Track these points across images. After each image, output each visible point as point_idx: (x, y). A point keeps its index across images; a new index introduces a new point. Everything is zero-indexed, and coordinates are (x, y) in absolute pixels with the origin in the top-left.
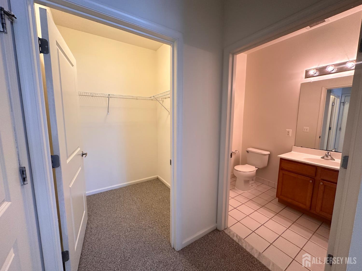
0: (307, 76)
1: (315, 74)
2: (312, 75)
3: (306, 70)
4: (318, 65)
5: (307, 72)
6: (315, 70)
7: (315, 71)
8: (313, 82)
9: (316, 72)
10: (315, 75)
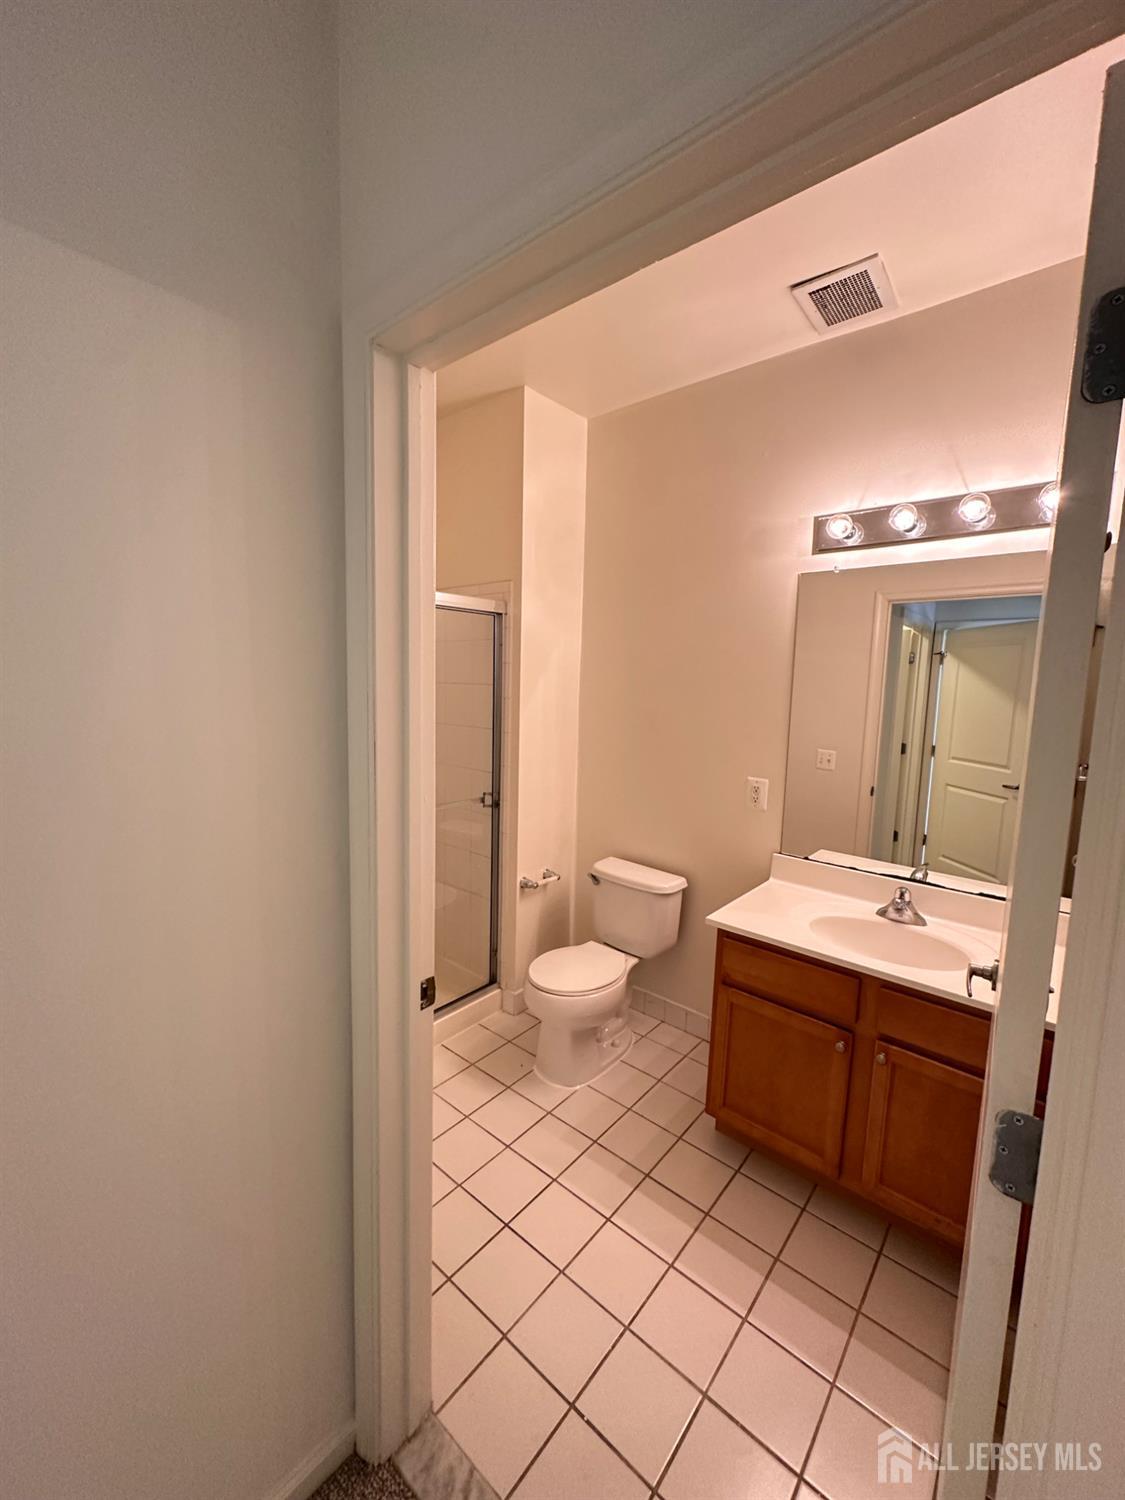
0: (822, 546)
1: (848, 537)
2: (838, 541)
3: (816, 518)
4: (862, 500)
5: (819, 525)
6: (850, 519)
7: (849, 524)
8: (841, 571)
9: (853, 528)
10: (850, 543)
